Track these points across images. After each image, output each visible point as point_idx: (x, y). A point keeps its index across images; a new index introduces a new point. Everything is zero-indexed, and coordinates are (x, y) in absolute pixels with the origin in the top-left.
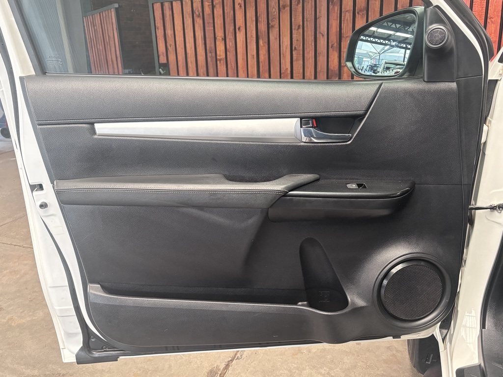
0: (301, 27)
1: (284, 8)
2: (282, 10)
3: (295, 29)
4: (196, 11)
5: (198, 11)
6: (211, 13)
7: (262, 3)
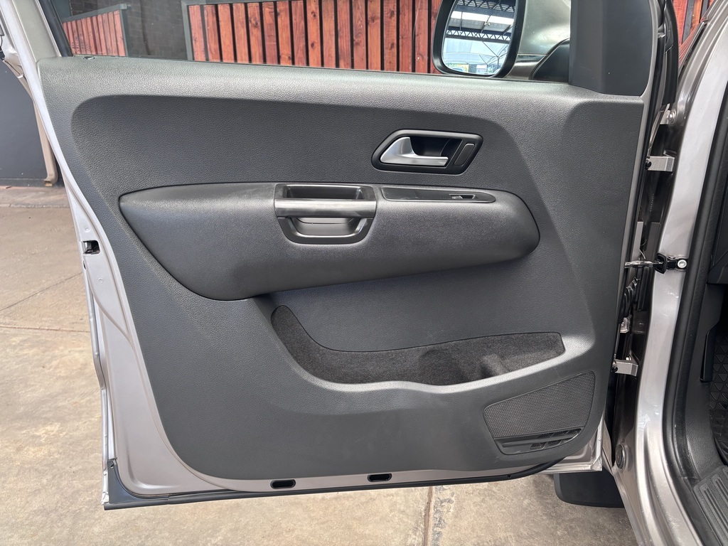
0: (395, 46)
2: (370, 23)
3: (387, 48)
4: (252, 20)
5: (255, 19)
6: (274, 23)
7: (343, 12)
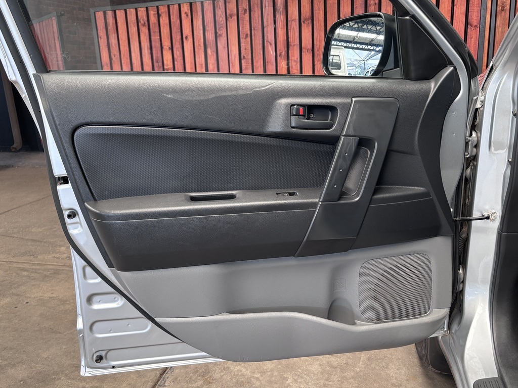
0: (249, 36)
1: (231, 17)
2: (229, 19)
3: (242, 38)
4: (141, 20)
5: (143, 20)
6: (157, 22)
7: (208, 12)
